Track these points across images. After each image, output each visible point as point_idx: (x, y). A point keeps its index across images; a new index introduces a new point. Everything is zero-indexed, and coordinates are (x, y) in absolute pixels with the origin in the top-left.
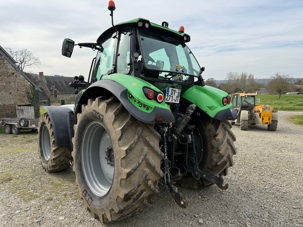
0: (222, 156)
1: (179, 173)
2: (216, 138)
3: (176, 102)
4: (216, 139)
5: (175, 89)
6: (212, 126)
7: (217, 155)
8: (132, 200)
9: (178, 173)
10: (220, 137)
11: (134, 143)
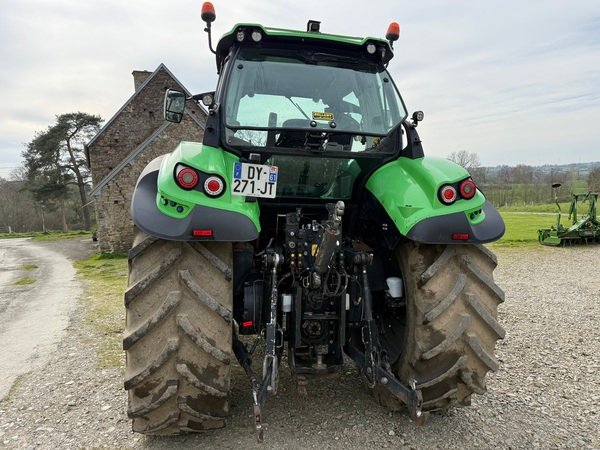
0: (437, 338)
1: (320, 362)
2: (424, 288)
3: (267, 196)
4: (423, 291)
5: (260, 166)
6: (421, 257)
7: (427, 334)
8: (151, 397)
9: (316, 362)
10: (437, 286)
11: (146, 280)
